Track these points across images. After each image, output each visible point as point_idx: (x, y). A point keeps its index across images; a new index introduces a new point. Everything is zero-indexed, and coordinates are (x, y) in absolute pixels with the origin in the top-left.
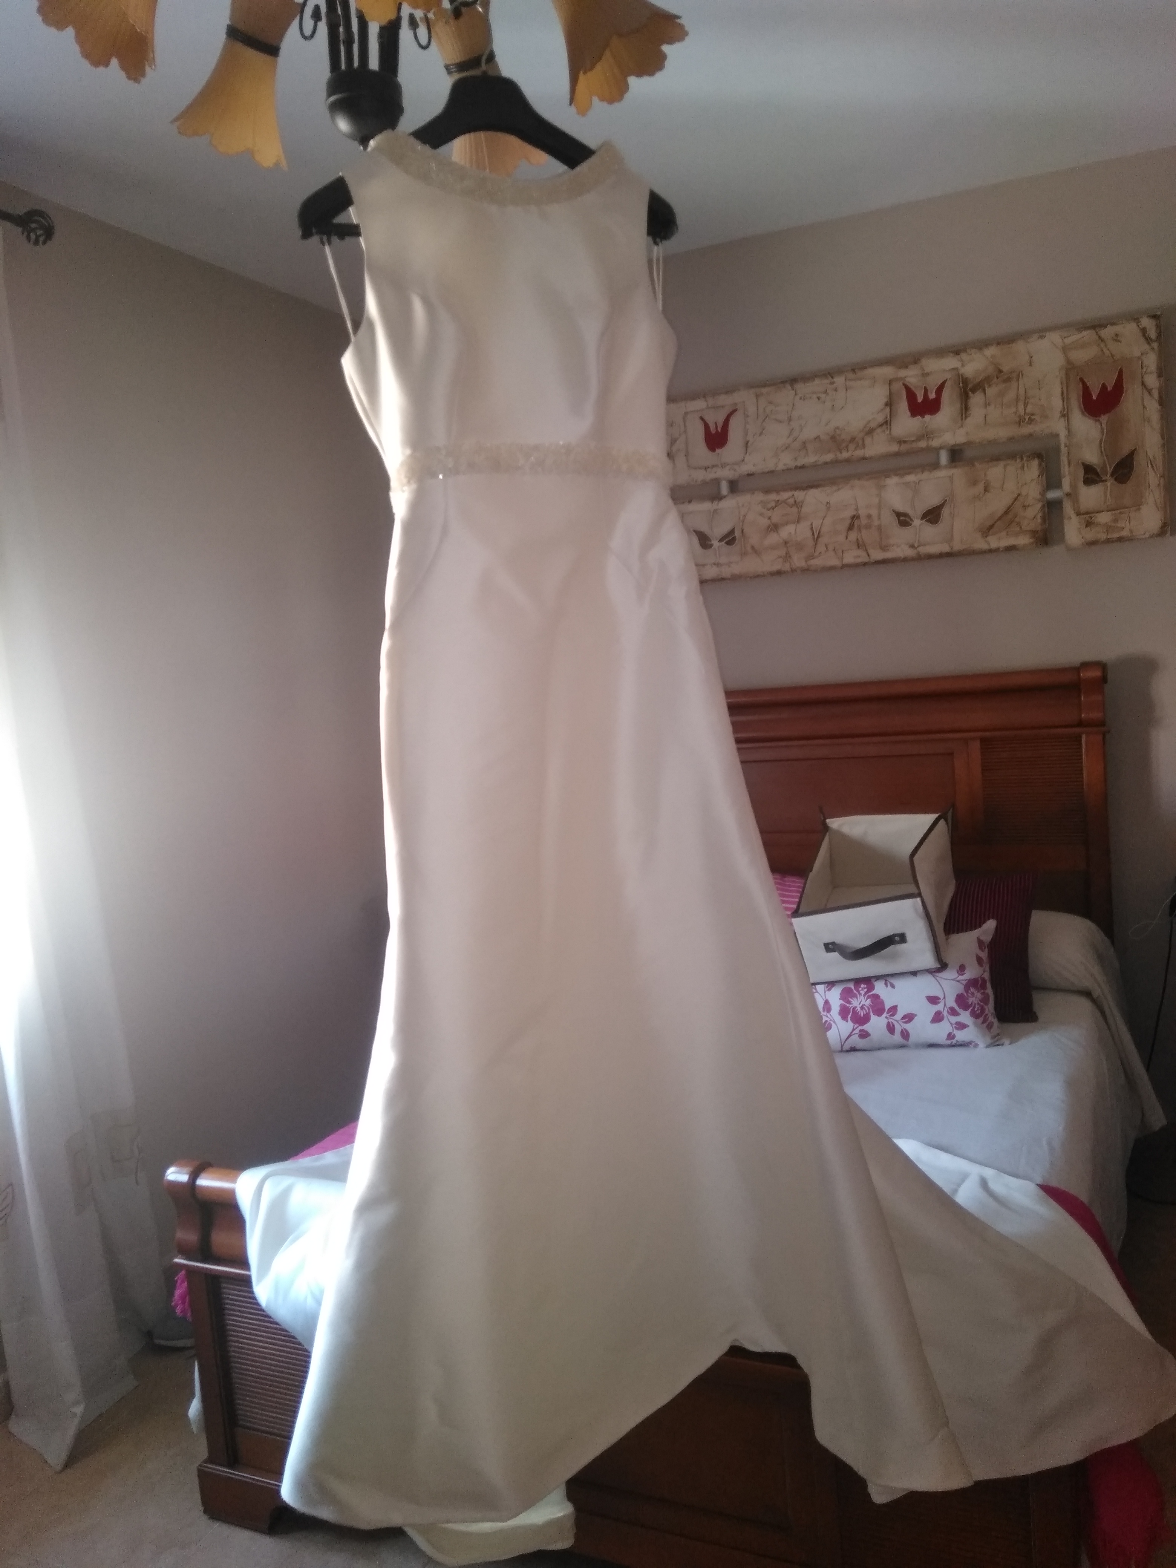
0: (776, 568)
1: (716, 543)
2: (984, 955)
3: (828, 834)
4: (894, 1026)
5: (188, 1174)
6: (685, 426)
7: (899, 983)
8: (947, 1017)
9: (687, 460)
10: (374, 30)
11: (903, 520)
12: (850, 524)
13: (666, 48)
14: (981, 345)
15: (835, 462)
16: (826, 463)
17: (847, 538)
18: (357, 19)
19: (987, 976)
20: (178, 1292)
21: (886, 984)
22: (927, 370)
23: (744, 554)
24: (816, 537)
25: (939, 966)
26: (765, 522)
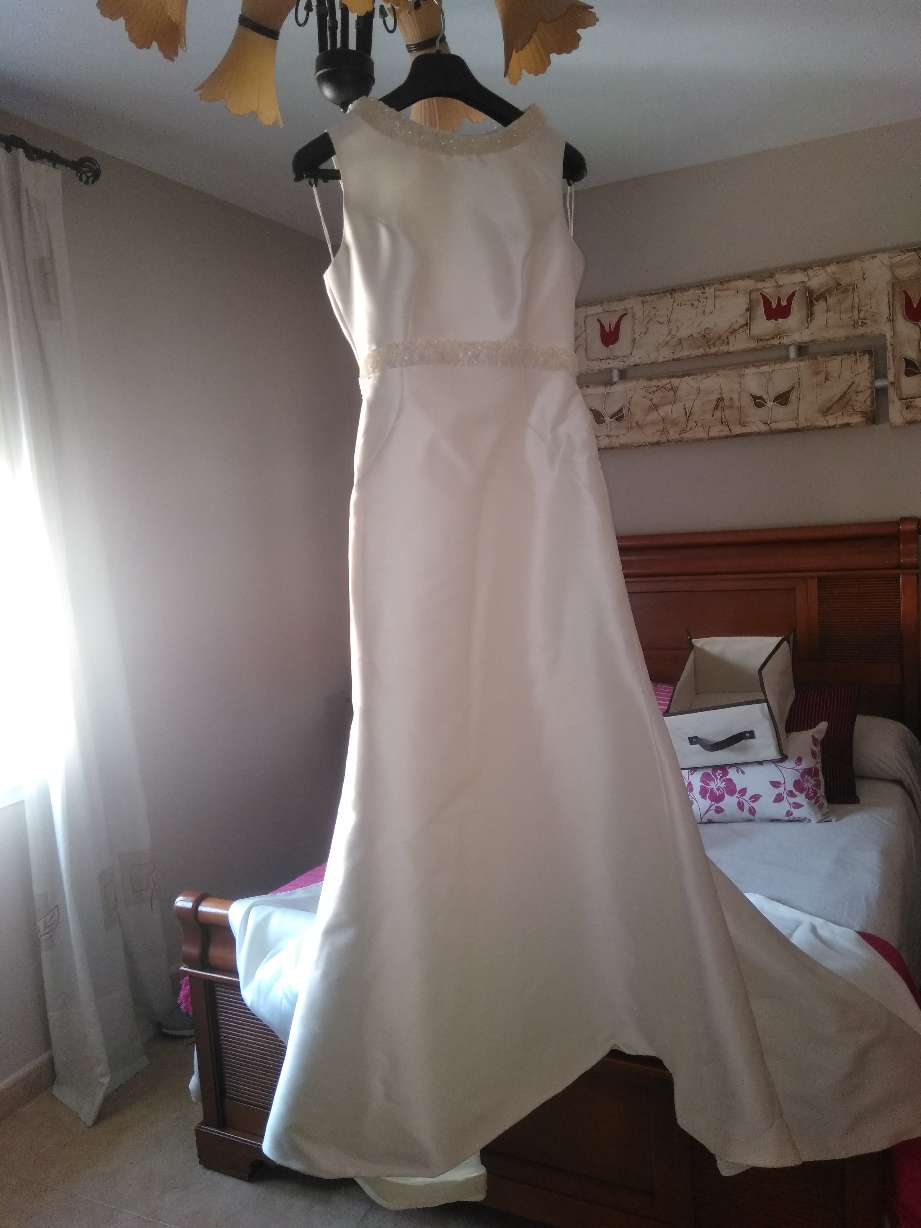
0: (656, 439)
1: (608, 420)
2: (817, 750)
3: (693, 651)
4: (743, 804)
5: (192, 902)
6: (585, 327)
7: (747, 770)
8: (787, 798)
9: (586, 353)
10: (353, 19)
11: (758, 402)
12: (716, 405)
13: (580, 31)
14: (824, 263)
15: (705, 355)
16: (698, 357)
17: (713, 416)
18: (340, 10)
19: (819, 766)
20: (182, 993)
21: (738, 771)
22: (780, 283)
23: (630, 428)
24: (688, 415)
25: (780, 757)
26: (648, 403)
